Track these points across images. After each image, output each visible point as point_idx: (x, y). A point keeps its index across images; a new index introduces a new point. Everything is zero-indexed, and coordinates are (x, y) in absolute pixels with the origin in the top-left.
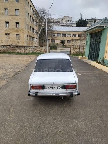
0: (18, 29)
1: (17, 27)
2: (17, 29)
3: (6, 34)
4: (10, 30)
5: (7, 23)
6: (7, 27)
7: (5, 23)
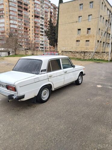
0: (89, 35)
1: (88, 33)
2: (87, 35)
3: (77, 41)
4: (81, 37)
5: (79, 30)
6: (78, 34)
7: (77, 30)
